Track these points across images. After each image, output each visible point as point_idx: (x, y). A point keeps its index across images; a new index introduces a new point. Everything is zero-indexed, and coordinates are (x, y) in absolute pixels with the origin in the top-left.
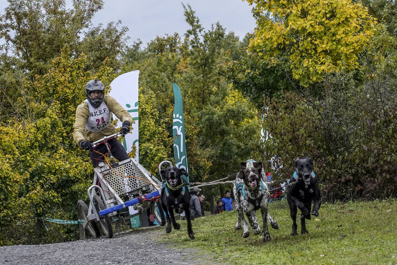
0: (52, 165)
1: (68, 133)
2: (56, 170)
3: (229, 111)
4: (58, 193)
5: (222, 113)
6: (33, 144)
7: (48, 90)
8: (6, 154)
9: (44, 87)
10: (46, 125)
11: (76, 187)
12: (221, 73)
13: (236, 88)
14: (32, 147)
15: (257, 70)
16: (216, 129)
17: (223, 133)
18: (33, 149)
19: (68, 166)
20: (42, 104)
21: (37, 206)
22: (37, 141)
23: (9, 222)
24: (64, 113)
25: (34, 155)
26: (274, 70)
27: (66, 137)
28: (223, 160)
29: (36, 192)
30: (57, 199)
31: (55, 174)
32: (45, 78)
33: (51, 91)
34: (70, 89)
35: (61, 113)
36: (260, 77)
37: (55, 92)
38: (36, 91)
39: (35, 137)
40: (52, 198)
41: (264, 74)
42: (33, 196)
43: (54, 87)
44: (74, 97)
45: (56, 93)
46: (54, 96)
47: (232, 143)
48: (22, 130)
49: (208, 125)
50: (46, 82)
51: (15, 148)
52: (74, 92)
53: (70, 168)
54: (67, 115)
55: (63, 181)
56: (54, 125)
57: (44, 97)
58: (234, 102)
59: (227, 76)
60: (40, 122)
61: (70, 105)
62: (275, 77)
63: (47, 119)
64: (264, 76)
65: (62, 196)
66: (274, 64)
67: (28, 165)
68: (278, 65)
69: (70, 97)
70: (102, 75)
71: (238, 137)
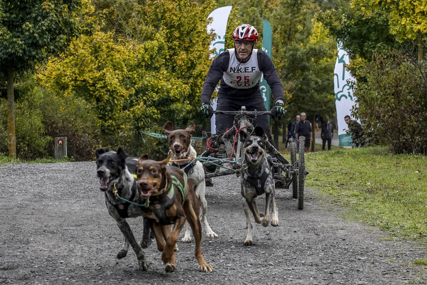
0: (155, 84)
1: (170, 56)
2: (159, 89)
3: (311, 49)
4: (157, 110)
5: (305, 50)
6: (140, 63)
7: (157, 16)
8: (115, 70)
9: (153, 12)
10: (153, 48)
11: (173, 106)
12: (319, 19)
13: (332, 34)
14: (139, 66)
15: (352, 20)
16: (298, 64)
17: (304, 69)
18: (139, 68)
19: (170, 86)
20: (151, 27)
21: (138, 120)
22: (144, 61)
23: (113, 131)
24: (169, 38)
25: (140, 73)
26: (368, 22)
27: (168, 59)
28: (301, 93)
29: (139, 107)
30: (156, 115)
31: (157, 93)
32: (155, 4)
33: (160, 16)
34: (176, 16)
35: (167, 37)
36: (355, 27)
37: (163, 17)
38: (146, 15)
39: (142, 58)
40: (152, 114)
41: (359, 24)
42: (136, 110)
43: (162, 13)
44: (179, 24)
45: (164, 19)
46: (162, 21)
47: (311, 79)
48: (133, 50)
49: (291, 60)
50: (156, 8)
51: (124, 66)
52: (180, 19)
53: (171, 89)
54: (172, 40)
55: (163, 99)
56: (160, 48)
57: (152, 21)
59: (325, 23)
60: (148, 44)
61: (175, 31)
62: (368, 28)
63: (155, 42)
64: (359, 26)
65: (161, 113)
66: (369, 16)
67: (134, 81)
68: (372, 18)
69: (176, 24)
70: (207, 7)
71: (317, 74)
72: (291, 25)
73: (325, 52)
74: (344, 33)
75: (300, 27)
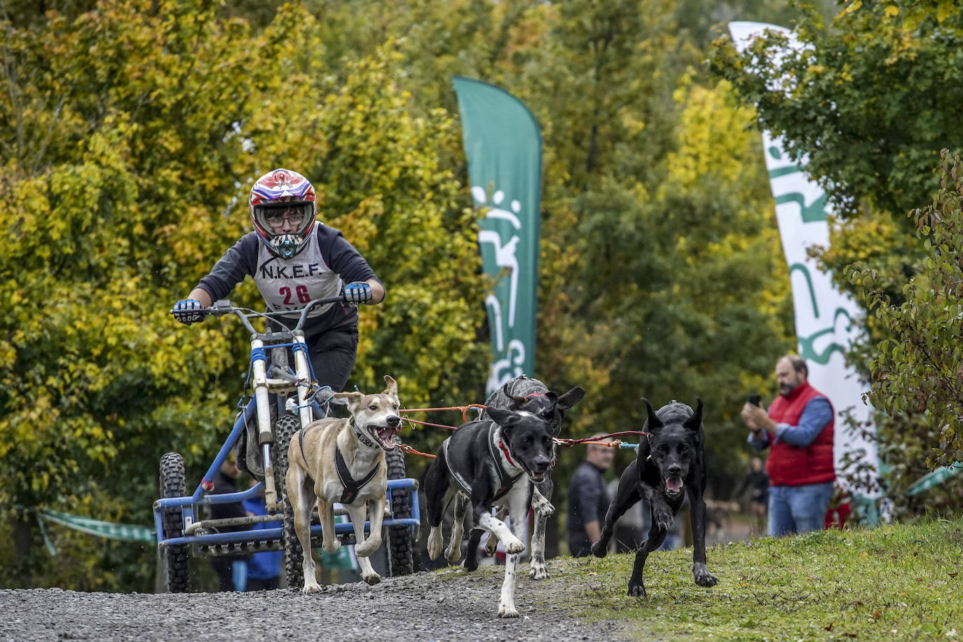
0: (94, 330)
1: (149, 226)
2: (107, 349)
3: (674, 203)
4: (105, 429)
5: (650, 208)
6: (31, 252)
7: (90, 71)
9: (76, 56)
10: (83, 191)
11: (165, 414)
12: (720, 66)
14: (26, 260)
15: (846, 67)
16: (628, 260)
17: (651, 278)
18: (30, 270)
19: (151, 338)
20: (67, 115)
21: (28, 466)
22: (46, 240)
24: (142, 157)
25: (31, 289)
26: (907, 74)
27: (142, 237)
28: (643, 369)
29: (34, 417)
30: (99, 448)
31: (101, 361)
32: (82, 25)
33: (102, 73)
34: (167, 73)
35: (133, 154)
36: (856, 94)
37: (115, 77)
38: (47, 69)
39: (41, 229)
40: (83, 443)
41: (871, 84)
42: (22, 429)
43: (112, 60)
44: (179, 105)
45: (120, 83)
46: (112, 91)
47: (674, 317)
49: (599, 247)
50: (86, 42)
52: (181, 85)
53: (155, 347)
54: (153, 165)
55: (126, 387)
56: (110, 194)
57: (73, 94)
58: (692, 175)
59: (740, 81)
60: (62, 177)
61: (166, 128)
62: (906, 97)
63: (89, 171)
64: (870, 91)
65: (117, 439)
66: (909, 50)
67: (8, 320)
68: (922, 56)
69: (169, 102)
70: (283, 37)
71: (699, 297)
72: (596, 112)
73: (727, 212)
74: (815, 119)
75: (631, 121)
